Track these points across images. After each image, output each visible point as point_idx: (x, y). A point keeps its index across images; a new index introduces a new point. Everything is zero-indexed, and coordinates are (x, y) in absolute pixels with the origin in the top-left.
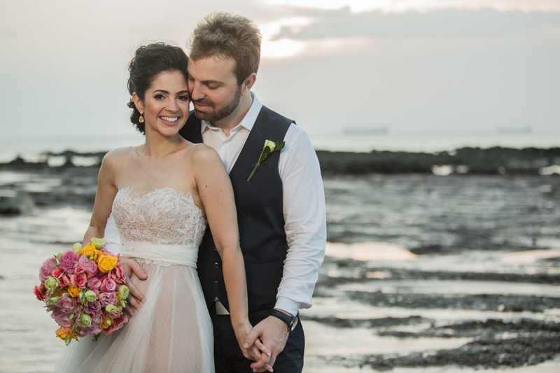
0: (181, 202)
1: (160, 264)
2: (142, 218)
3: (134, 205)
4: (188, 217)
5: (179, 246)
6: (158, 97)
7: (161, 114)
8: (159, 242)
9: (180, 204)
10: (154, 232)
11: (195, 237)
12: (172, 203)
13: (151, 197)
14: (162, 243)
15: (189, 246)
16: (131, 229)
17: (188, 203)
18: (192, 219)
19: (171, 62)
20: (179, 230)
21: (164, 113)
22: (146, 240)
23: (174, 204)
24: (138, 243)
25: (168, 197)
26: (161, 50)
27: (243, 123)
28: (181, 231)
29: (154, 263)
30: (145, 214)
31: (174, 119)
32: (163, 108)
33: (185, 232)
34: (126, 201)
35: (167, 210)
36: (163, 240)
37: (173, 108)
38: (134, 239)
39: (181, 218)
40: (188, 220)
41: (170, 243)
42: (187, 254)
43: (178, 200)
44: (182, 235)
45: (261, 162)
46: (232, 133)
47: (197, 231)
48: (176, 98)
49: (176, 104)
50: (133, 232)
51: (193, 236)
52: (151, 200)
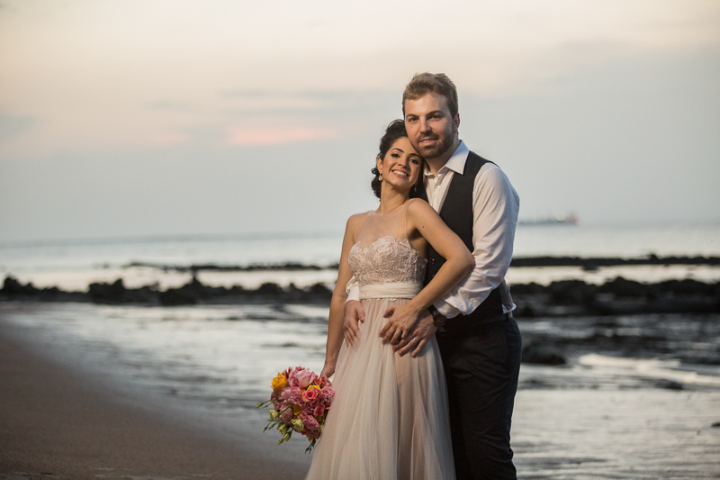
0: (399, 246)
1: (388, 299)
2: (370, 263)
3: (363, 254)
4: (406, 258)
5: (402, 283)
7: (393, 168)
8: (385, 281)
9: (398, 248)
10: (380, 274)
11: (414, 274)
12: (391, 248)
13: (375, 245)
15: (410, 281)
16: (363, 274)
17: (405, 247)
18: (410, 260)
20: (399, 269)
21: (396, 168)
22: (376, 281)
23: (393, 249)
24: (369, 285)
25: (388, 243)
28: (401, 270)
29: (383, 300)
30: (371, 259)
31: (403, 174)
32: (396, 163)
33: (405, 271)
34: (358, 251)
35: (387, 254)
36: (388, 280)
38: (367, 282)
39: (400, 260)
40: (407, 261)
41: (393, 281)
42: (409, 289)
43: (396, 245)
44: (403, 273)
47: (416, 269)
48: (408, 158)
51: (412, 274)
52: (375, 248)
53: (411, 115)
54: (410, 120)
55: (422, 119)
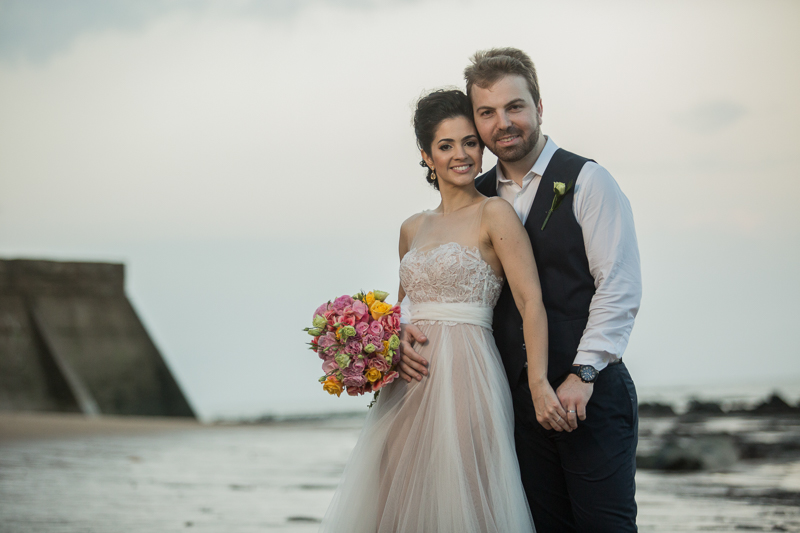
0: (466, 256)
1: (446, 324)
2: (425, 276)
3: (419, 264)
4: (473, 272)
5: (466, 304)
6: (444, 148)
7: (451, 165)
8: (444, 300)
9: (463, 258)
10: (438, 290)
11: (484, 295)
12: (454, 257)
13: (435, 253)
14: (447, 302)
15: (477, 303)
16: (416, 290)
17: (473, 257)
18: (478, 275)
19: (450, 108)
20: (464, 286)
21: (454, 163)
22: (432, 299)
23: (457, 259)
24: (423, 304)
25: (451, 251)
26: (438, 97)
27: (535, 170)
28: (466, 287)
29: (440, 323)
30: (427, 271)
31: (464, 168)
32: (451, 159)
33: (471, 289)
34: (412, 261)
35: (449, 265)
36: (448, 299)
37: (461, 155)
38: (420, 300)
39: (466, 274)
40: (474, 276)
41: (455, 301)
42: (475, 313)
43: (461, 254)
44: (468, 292)
45: (555, 207)
46: (525, 183)
47: (485, 288)
48: (463, 145)
49: (464, 151)
50: (418, 294)
51: (481, 293)
52: (434, 256)
53: (484, 108)
54: (482, 114)
55: (500, 112)
